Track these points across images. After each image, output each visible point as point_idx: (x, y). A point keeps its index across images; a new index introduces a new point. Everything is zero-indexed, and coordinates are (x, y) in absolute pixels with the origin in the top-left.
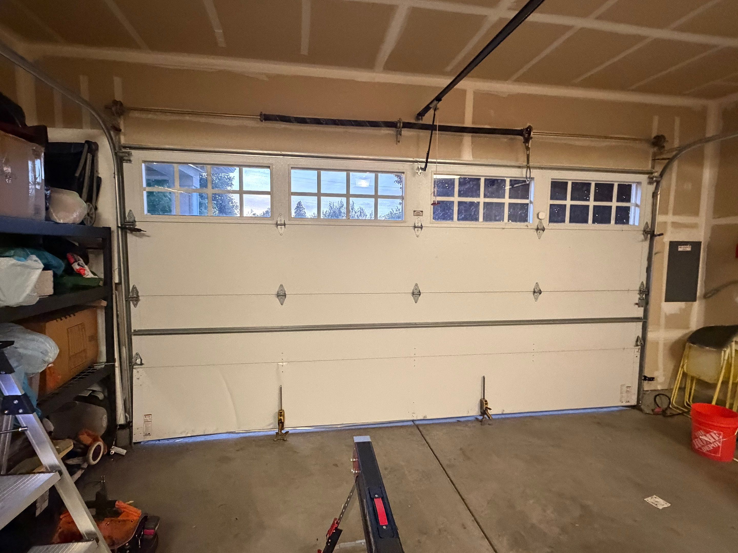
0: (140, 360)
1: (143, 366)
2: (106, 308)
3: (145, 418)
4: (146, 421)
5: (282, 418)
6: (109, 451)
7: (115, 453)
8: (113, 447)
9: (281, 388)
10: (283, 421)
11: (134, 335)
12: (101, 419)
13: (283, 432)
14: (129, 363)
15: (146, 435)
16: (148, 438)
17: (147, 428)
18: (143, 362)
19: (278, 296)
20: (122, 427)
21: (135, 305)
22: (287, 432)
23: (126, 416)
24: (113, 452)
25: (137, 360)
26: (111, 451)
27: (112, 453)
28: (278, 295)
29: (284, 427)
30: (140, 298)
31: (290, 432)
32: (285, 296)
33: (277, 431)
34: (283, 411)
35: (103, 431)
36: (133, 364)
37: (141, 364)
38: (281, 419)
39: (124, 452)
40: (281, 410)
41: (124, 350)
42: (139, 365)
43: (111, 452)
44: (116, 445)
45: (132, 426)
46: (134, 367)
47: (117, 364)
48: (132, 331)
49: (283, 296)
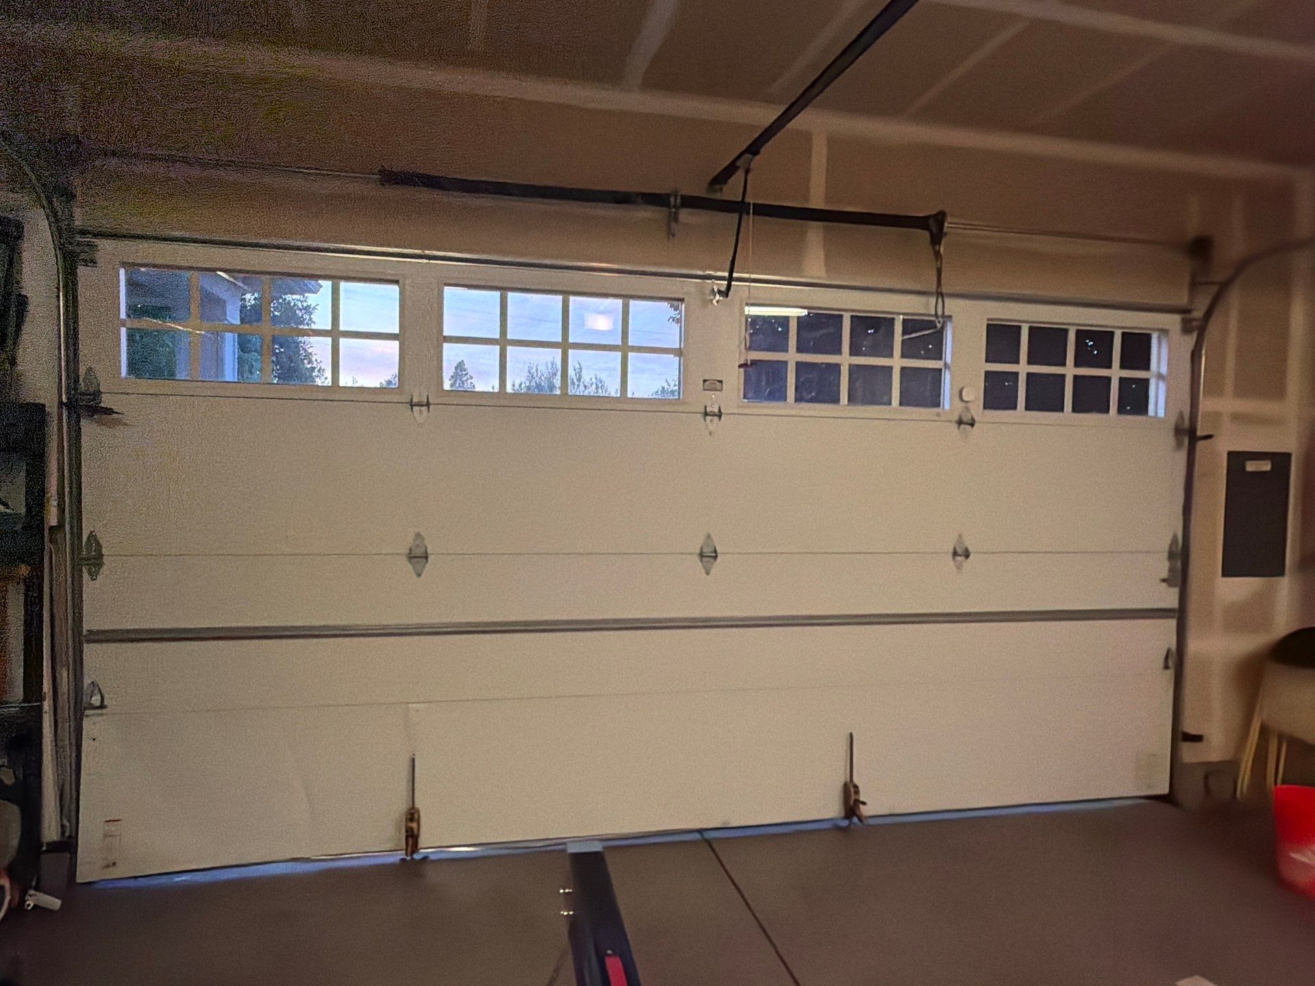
0: (99, 697)
1: (104, 711)
2: (27, 581)
3: (106, 828)
4: (107, 835)
5: (414, 825)
6: (22, 901)
7: (35, 906)
8: (31, 892)
9: (413, 760)
10: (416, 831)
11: (88, 641)
12: (8, 828)
13: (416, 857)
14: (75, 705)
15: (106, 867)
16: (112, 873)
17: (109, 851)
18: (105, 703)
20: (55, 847)
21: (93, 575)
22: (425, 858)
23: (62, 824)
24: (30, 903)
25: (93, 699)
27: (29, 905)
28: (411, 557)
29: (419, 846)
30: (105, 559)
31: (432, 857)
32: (426, 558)
33: (401, 855)
34: (418, 811)
35: (9, 857)
36: (84, 706)
37: (102, 706)
38: (412, 829)
39: (55, 903)
40: (413, 807)
41: (64, 676)
42: (98, 708)
43: (28, 903)
44: (37, 889)
45: (76, 846)
46: (88, 712)
47: (47, 705)
48: (85, 633)
49: (421, 557)
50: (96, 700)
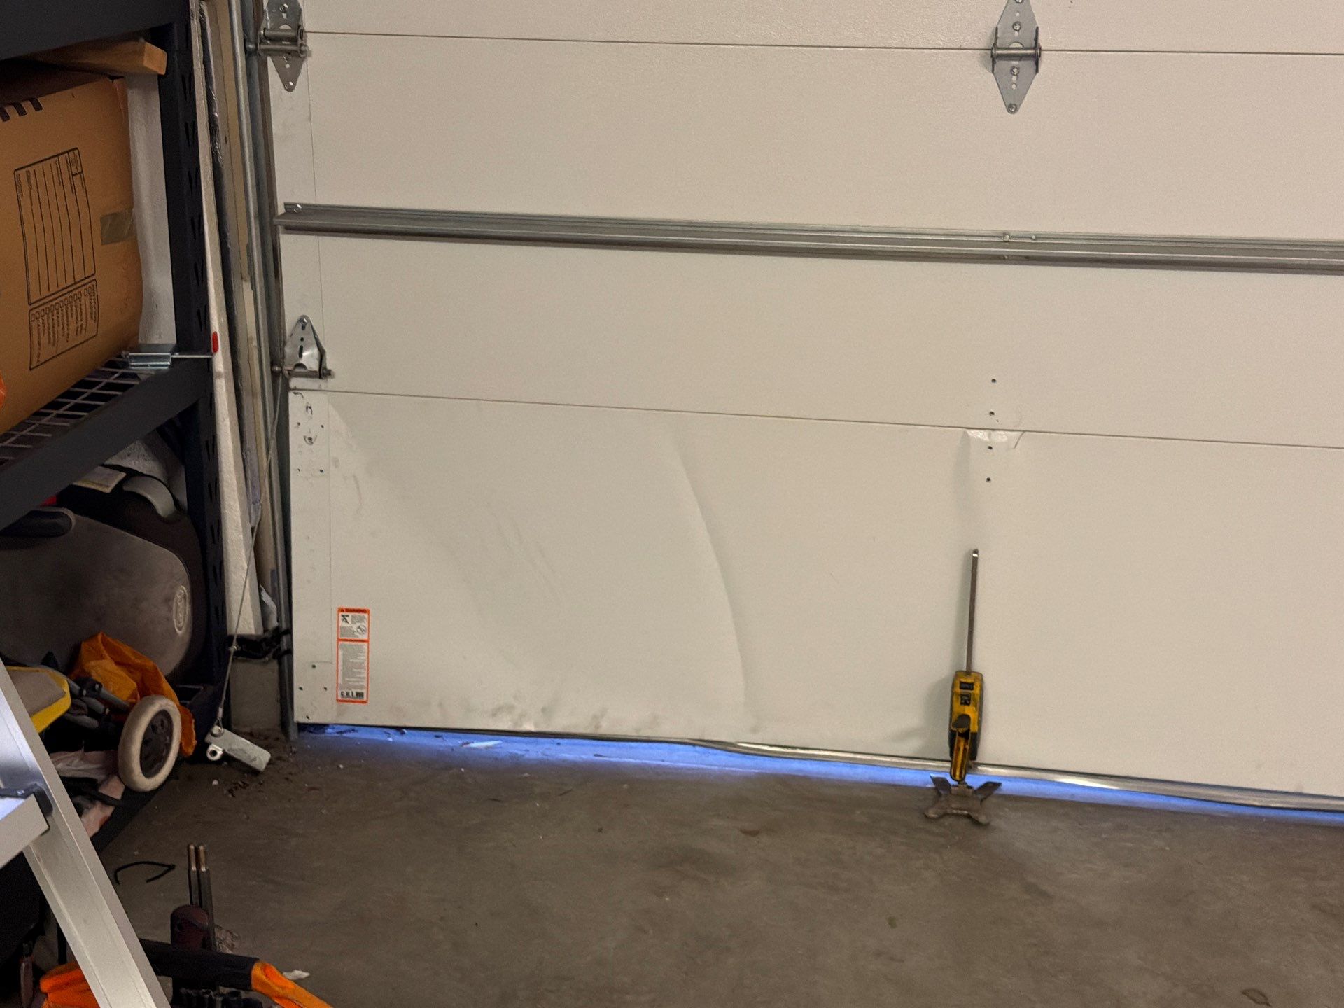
0: (316, 351)
1: (330, 383)
2: (164, 83)
3: (342, 624)
4: (345, 639)
5: (970, 711)
6: (203, 746)
7: (226, 756)
8: (216, 729)
9: (975, 561)
10: (974, 728)
11: (290, 229)
12: (168, 600)
13: (974, 781)
14: (272, 364)
15: (346, 699)
16: (356, 714)
17: (349, 670)
18: (330, 364)
19: (995, 58)
20: (251, 648)
21: (289, 80)
22: (991, 787)
23: (262, 603)
24: (217, 749)
25: (305, 354)
26: (208, 745)
27: (214, 753)
28: (996, 56)
29: (979, 760)
30: (311, 42)
31: (1007, 787)
32: (1036, 59)
33: (943, 770)
34: (980, 678)
35: (172, 657)
36: (288, 368)
37: (323, 373)
38: (965, 718)
39: (259, 757)
40: (968, 672)
41: (247, 299)
42: (310, 375)
43: (211, 748)
44: (227, 724)
45: (290, 652)
46: (294, 383)
47: (220, 363)
48: (281, 210)
49: (1020, 57)
50: (309, 358)
